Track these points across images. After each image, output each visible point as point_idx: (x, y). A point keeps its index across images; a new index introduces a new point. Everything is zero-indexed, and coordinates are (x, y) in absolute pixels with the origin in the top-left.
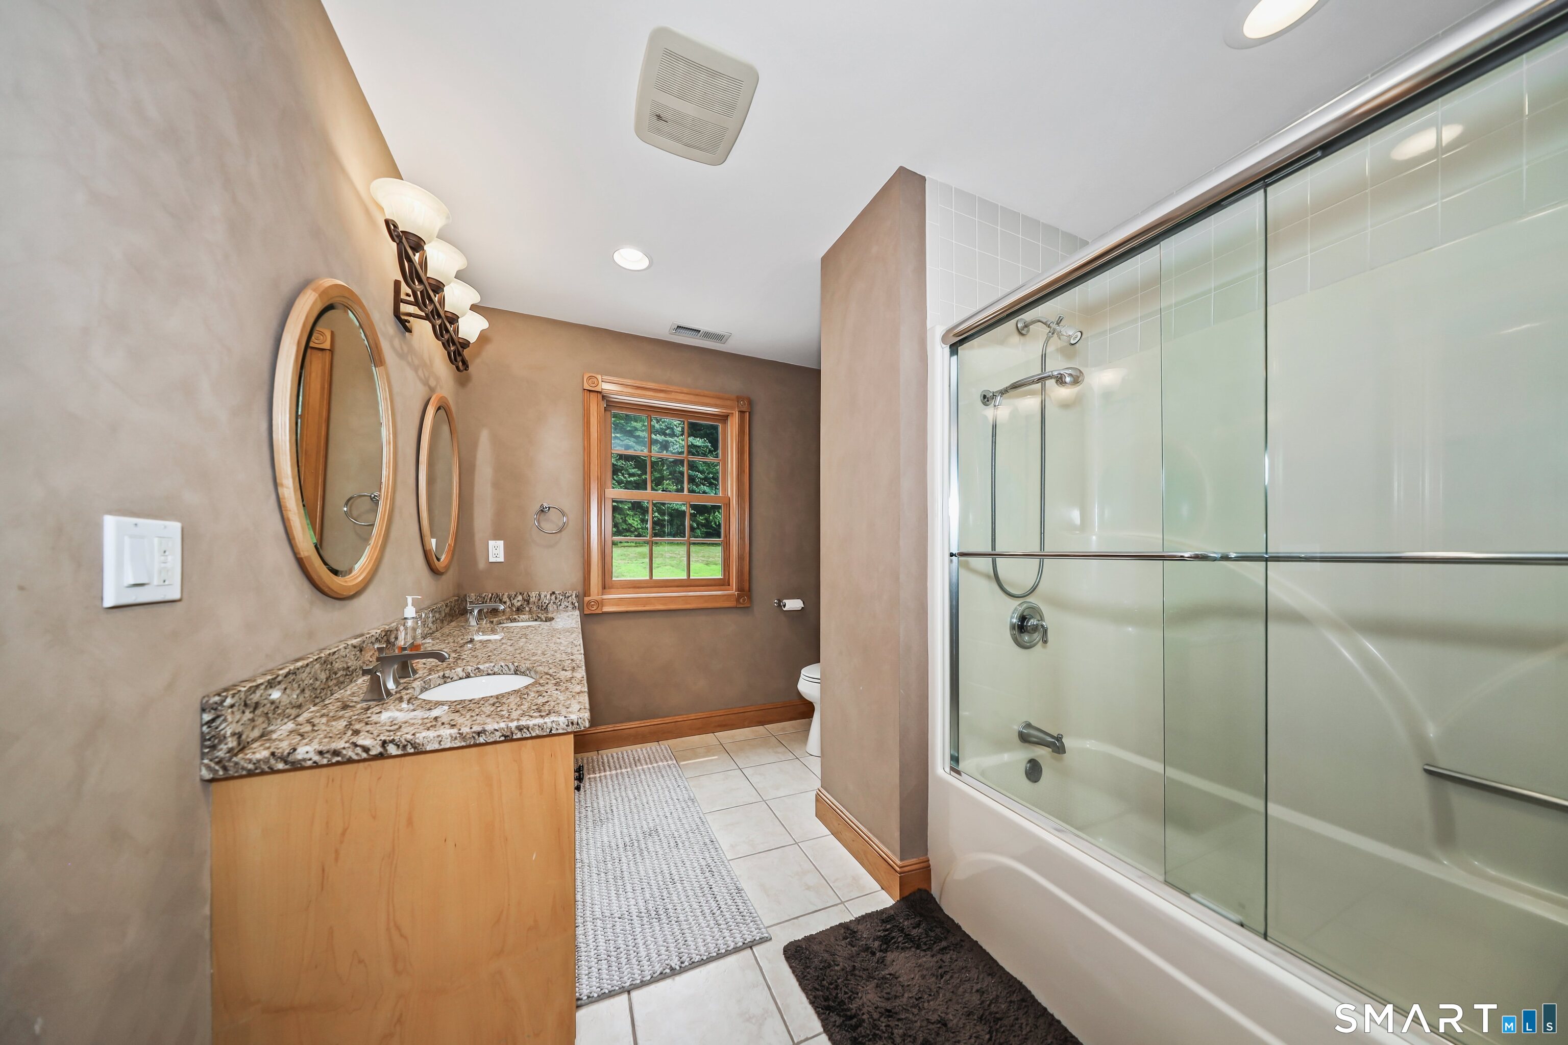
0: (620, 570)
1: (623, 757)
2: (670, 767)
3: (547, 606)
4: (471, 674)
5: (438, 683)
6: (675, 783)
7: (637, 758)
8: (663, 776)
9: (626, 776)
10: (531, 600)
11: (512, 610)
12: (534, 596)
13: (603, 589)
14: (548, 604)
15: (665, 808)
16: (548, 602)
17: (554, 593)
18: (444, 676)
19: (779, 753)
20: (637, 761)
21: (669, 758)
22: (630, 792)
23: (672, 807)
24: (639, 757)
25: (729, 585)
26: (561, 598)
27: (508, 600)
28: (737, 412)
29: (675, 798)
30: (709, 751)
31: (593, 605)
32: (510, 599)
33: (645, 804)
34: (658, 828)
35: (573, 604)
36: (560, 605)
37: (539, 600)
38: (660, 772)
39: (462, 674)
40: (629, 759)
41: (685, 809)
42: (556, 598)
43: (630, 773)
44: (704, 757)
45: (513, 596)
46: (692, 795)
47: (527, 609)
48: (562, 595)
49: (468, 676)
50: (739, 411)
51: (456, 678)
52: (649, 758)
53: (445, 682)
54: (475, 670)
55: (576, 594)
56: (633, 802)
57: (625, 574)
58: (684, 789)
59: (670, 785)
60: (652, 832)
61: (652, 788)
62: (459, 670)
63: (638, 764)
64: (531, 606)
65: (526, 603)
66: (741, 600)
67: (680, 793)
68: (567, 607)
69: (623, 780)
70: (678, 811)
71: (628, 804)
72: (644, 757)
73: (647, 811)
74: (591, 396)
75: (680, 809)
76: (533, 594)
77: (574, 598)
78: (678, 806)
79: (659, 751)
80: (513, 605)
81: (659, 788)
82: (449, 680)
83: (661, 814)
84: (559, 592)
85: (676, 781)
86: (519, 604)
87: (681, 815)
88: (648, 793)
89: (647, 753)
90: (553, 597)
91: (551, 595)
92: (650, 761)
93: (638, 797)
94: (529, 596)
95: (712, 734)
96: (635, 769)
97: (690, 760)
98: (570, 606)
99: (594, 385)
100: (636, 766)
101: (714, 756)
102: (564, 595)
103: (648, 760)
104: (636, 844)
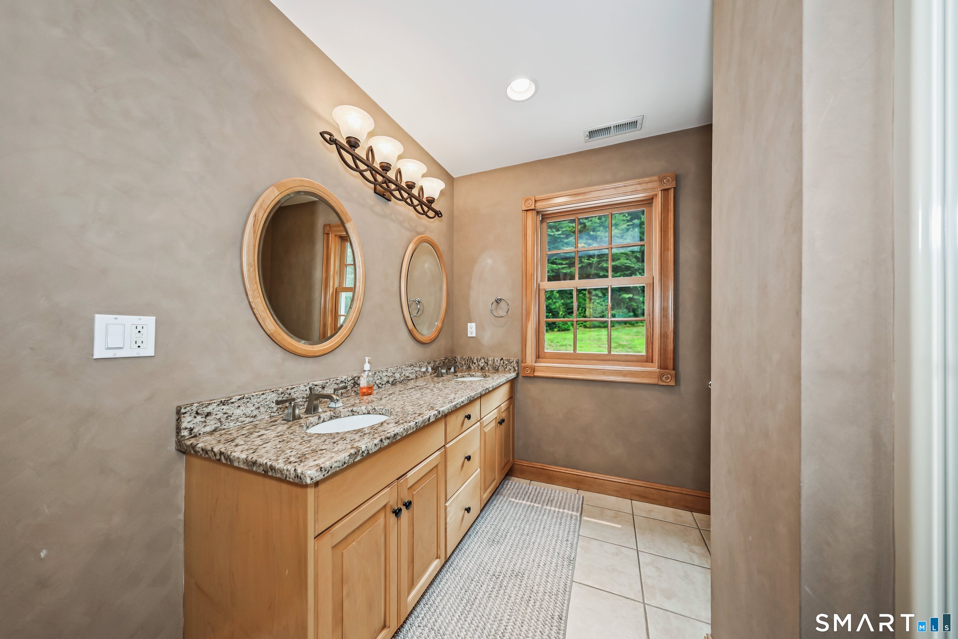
0: (633, 343)
1: (542, 493)
2: (571, 518)
3: (498, 368)
4: (371, 412)
5: (347, 415)
6: (566, 536)
7: (551, 498)
8: (560, 524)
9: (534, 511)
10: (490, 363)
11: (478, 368)
12: (491, 360)
13: (536, 358)
14: (499, 366)
15: (543, 556)
16: (498, 365)
17: (502, 359)
18: (352, 411)
19: (694, 552)
20: (550, 502)
21: (575, 509)
22: (528, 526)
23: (549, 558)
24: (554, 499)
25: (652, 362)
26: (507, 363)
27: (476, 362)
28: (660, 192)
29: (557, 551)
30: (616, 516)
31: (527, 370)
32: (477, 361)
33: (531, 543)
34: (526, 573)
35: (514, 368)
36: (506, 368)
37: (494, 363)
38: (561, 519)
39: (365, 411)
40: (546, 496)
41: (559, 567)
42: (504, 363)
43: (539, 509)
44: (608, 521)
45: (479, 359)
46: (573, 556)
47: (487, 369)
48: (507, 361)
49: (369, 413)
50: (662, 190)
51: (361, 413)
52: (561, 503)
53: (353, 415)
54: (373, 409)
55: (516, 361)
56: (524, 536)
57: (637, 346)
58: (569, 545)
59: (560, 536)
60: (518, 575)
61: (546, 531)
62: (363, 408)
63: (549, 504)
64: (489, 367)
65: (486, 364)
66: (664, 378)
67: (564, 548)
68: (511, 369)
69: (531, 513)
70: (552, 565)
71: (519, 537)
72: (558, 500)
73: (528, 552)
74: (528, 214)
75: (554, 564)
76: (490, 359)
77: (515, 364)
78: (554, 560)
79: (573, 499)
80: (479, 365)
81: (551, 534)
82: (356, 413)
83: (537, 560)
84: (505, 359)
85: (568, 534)
86: (482, 365)
87: (551, 571)
88: (540, 534)
89: (562, 497)
90: (502, 362)
91: (500, 361)
92: (560, 505)
93: (530, 535)
94: (488, 360)
95: (630, 500)
96: (545, 507)
97: (594, 518)
98: (513, 369)
99: (529, 206)
100: (547, 504)
101: (618, 524)
102: (508, 361)
103: (559, 503)
104: (501, 578)
